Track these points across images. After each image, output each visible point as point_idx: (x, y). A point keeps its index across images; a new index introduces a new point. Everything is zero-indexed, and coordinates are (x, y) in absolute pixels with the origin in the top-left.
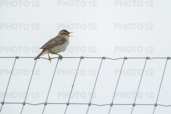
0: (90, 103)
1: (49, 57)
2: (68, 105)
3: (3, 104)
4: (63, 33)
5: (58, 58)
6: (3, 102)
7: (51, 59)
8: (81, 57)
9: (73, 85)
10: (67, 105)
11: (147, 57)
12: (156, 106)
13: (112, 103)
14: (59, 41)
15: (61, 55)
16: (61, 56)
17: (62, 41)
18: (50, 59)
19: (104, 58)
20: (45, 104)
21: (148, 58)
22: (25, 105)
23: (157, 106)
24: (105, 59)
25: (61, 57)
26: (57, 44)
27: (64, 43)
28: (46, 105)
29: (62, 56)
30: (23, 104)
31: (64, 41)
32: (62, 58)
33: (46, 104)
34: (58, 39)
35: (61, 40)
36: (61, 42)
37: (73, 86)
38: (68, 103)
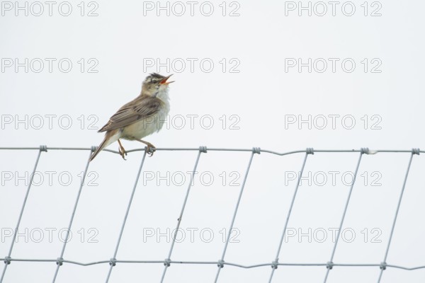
0: (223, 261)
1: (122, 148)
2: (169, 265)
3: (9, 263)
4: (151, 82)
5: (144, 151)
6: (9, 257)
7: (126, 152)
8: (200, 147)
9: (181, 217)
10: (165, 264)
11: (362, 149)
12: (384, 269)
13: (277, 260)
14: (144, 108)
15: (152, 143)
16: (153, 147)
17: (151, 107)
18: (123, 153)
19: (256, 151)
20: (110, 264)
21: (364, 152)
22: (61, 264)
23: (387, 268)
24: (259, 153)
25: (151, 148)
26: (139, 117)
27: (156, 111)
28: (114, 265)
29: (155, 146)
30: (57, 263)
31: (155, 106)
32: (154, 151)
33: (113, 263)
34: (141, 103)
35: (147, 104)
36: (147, 110)
37: (179, 220)
38: (169, 260)
